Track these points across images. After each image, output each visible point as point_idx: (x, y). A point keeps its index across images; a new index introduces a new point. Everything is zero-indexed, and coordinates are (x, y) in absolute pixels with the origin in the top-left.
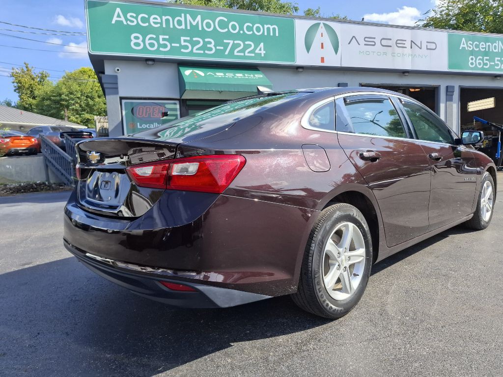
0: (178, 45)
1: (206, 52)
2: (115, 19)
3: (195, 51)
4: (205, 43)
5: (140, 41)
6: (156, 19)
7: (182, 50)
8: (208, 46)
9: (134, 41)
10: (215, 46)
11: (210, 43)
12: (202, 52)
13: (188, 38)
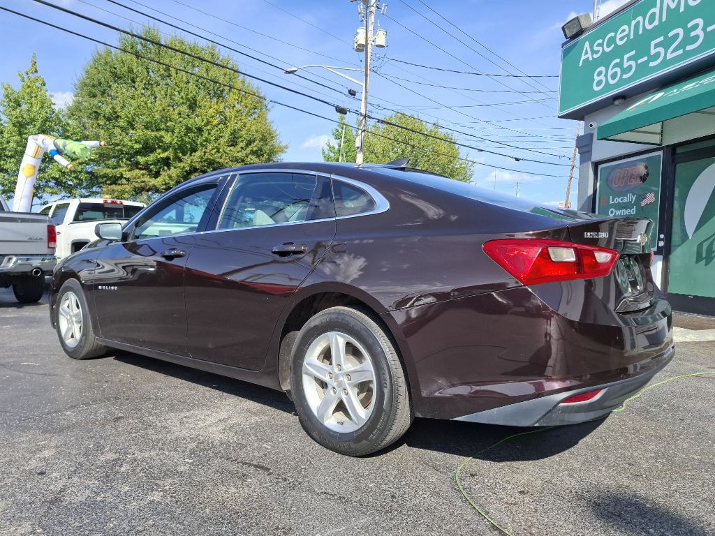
0: (646, 58)
1: (689, 48)
2: (583, 57)
3: (669, 56)
4: (687, 31)
5: (602, 77)
6: (624, 31)
7: (651, 64)
8: (692, 34)
9: (597, 79)
10: (704, 29)
11: (696, 26)
12: (681, 52)
13: (662, 38)
